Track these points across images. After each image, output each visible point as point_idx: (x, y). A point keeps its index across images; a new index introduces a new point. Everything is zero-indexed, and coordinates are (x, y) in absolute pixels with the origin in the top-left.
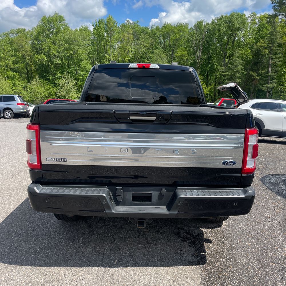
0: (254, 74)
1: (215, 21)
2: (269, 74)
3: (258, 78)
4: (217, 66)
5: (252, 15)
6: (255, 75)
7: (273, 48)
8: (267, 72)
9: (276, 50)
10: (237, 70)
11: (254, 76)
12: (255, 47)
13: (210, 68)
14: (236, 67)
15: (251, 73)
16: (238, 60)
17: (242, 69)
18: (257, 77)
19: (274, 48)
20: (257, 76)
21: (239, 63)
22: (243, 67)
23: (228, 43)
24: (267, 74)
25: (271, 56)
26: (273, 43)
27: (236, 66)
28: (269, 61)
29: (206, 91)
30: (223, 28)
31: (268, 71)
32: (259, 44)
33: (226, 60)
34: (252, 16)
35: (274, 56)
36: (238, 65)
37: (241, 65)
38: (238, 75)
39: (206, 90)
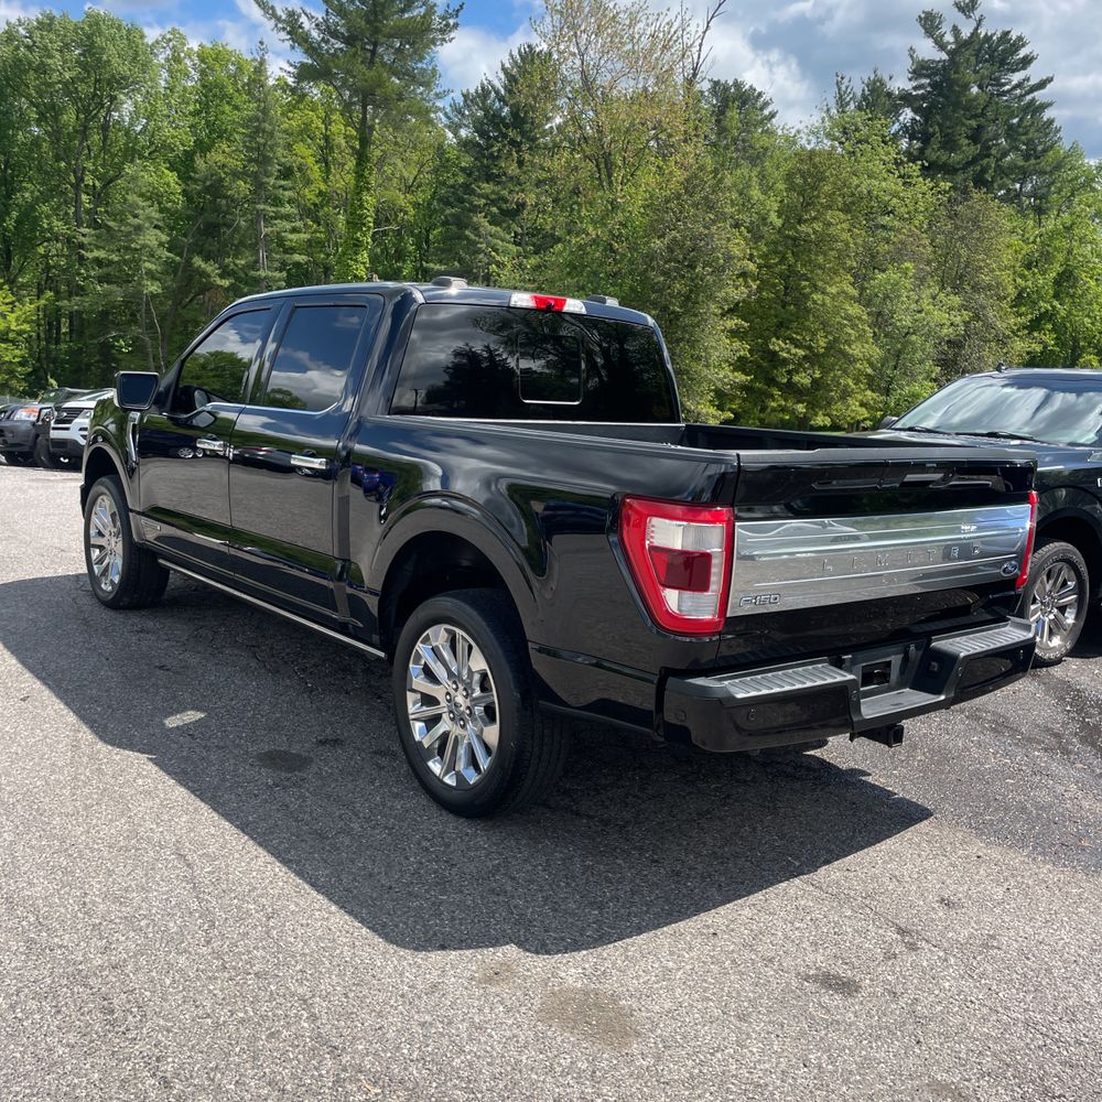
0: (210, 268)
1: (22, 32)
2: (262, 273)
3: (226, 283)
4: (48, 217)
5: (170, 40)
6: (213, 271)
7: (266, 180)
8: (254, 265)
9: (274, 187)
10: (144, 246)
11: (209, 276)
12: (199, 162)
13: (19, 222)
14: (137, 234)
15: (198, 262)
16: (143, 209)
17: (161, 244)
18: (219, 282)
19: (272, 181)
20: (222, 276)
21: (149, 218)
22: (164, 238)
23: (84, 132)
24: (252, 273)
25: (261, 207)
26: (264, 161)
27: (138, 229)
28: (254, 224)
29: (17, 319)
30: (63, 68)
31: (257, 261)
32: (215, 157)
33: (84, 197)
34: (171, 44)
35: (274, 209)
36: (147, 225)
37: (156, 227)
38: (147, 265)
39: (14, 315)
